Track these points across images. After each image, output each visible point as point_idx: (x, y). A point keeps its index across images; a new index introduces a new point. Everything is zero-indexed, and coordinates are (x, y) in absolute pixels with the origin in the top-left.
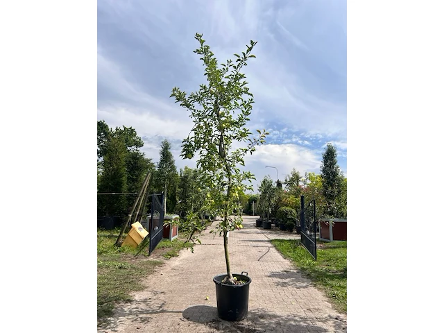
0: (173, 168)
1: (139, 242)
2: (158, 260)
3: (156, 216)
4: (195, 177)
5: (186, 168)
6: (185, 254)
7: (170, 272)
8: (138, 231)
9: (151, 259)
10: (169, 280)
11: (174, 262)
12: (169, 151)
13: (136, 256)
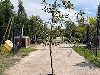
0: (25, 14)
1: (10, 50)
2: (18, 58)
3: (18, 37)
4: (37, 20)
5: (32, 16)
6: (32, 55)
7: (23, 65)
8: (9, 44)
9: (15, 58)
10: (22, 70)
11: (26, 59)
12: (23, 5)
13: (7, 57)
